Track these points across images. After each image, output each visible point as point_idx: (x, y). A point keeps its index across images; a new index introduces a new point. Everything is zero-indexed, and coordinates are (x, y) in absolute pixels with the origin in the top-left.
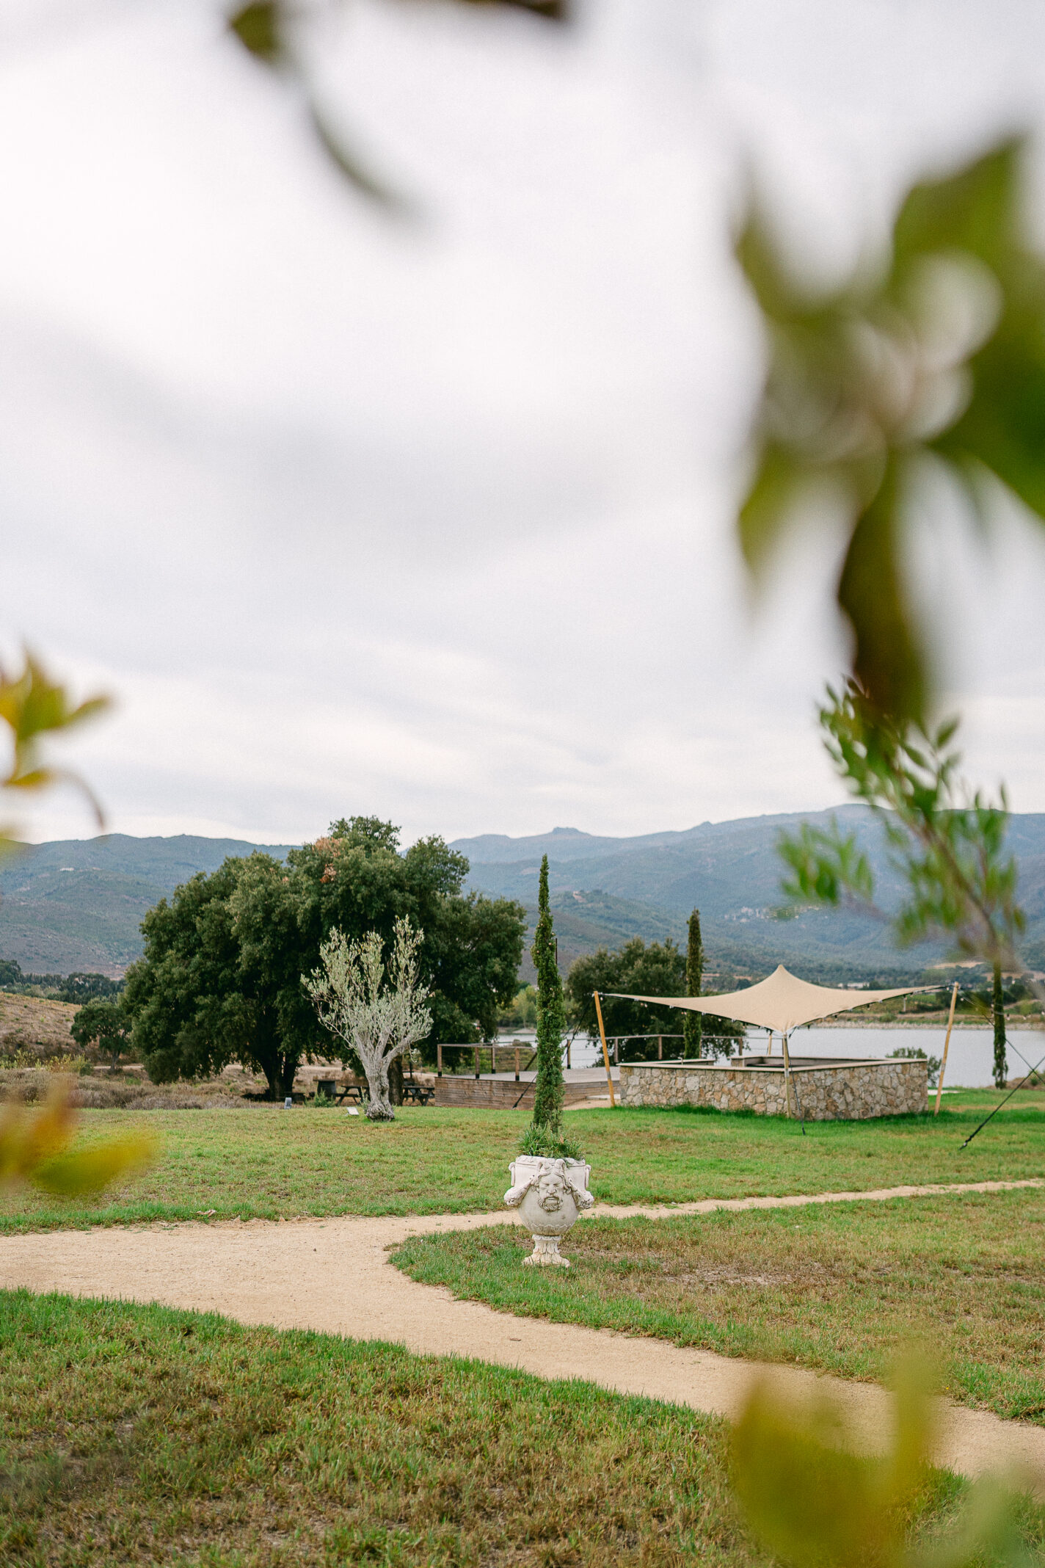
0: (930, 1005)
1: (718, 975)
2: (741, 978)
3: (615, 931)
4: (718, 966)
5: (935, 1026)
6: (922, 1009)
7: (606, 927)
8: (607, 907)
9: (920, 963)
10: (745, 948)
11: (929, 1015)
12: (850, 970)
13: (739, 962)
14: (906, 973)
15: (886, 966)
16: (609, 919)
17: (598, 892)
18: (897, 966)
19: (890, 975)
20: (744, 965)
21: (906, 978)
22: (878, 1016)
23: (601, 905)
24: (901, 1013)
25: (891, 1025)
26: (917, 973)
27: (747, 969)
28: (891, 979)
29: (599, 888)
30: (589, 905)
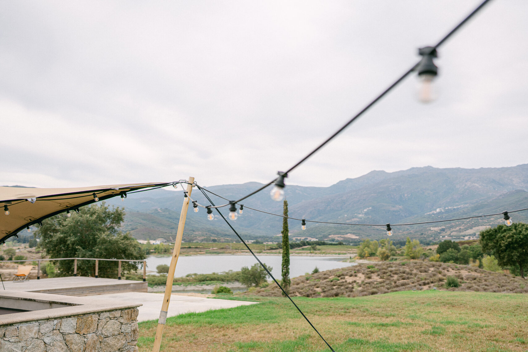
0: (274, 247)
1: (206, 237)
2: (213, 238)
3: (171, 222)
4: (206, 234)
5: (275, 254)
6: (272, 249)
7: (168, 221)
8: (170, 214)
9: (272, 234)
10: (216, 229)
11: (273, 251)
12: (250, 236)
13: (213, 233)
14: (268, 237)
15: (261, 235)
16: (170, 218)
17: (166, 209)
18: (265, 235)
19: (263, 238)
20: (215, 234)
21: (268, 239)
22: (257, 251)
23: (168, 213)
24: (265, 250)
25: (261, 254)
26: (271, 237)
27: (216, 235)
28: (263, 239)
29: (167, 208)
30: (163, 213)
